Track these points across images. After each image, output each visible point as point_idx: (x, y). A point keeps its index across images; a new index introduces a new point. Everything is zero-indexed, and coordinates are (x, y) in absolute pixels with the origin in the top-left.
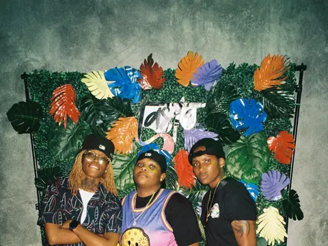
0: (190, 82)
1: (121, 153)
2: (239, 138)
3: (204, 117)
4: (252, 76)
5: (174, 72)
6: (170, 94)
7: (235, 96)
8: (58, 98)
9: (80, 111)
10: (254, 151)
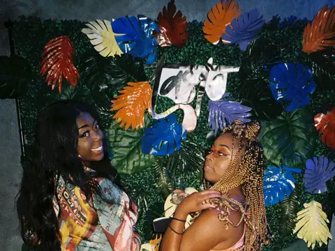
0: (221, 40)
1: (130, 127)
2: (280, 115)
3: (236, 86)
4: (300, 34)
5: (201, 25)
6: (195, 54)
7: (277, 59)
8: (51, 53)
9: (80, 72)
10: (297, 130)
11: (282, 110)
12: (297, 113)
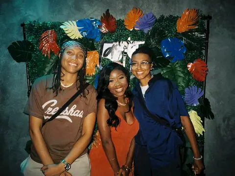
0: (134, 28)
1: (88, 74)
2: (168, 65)
4: (175, 24)
5: (123, 21)
6: (121, 36)
7: (164, 37)
8: (45, 38)
10: (179, 72)
11: (169, 62)
12: (177, 63)
